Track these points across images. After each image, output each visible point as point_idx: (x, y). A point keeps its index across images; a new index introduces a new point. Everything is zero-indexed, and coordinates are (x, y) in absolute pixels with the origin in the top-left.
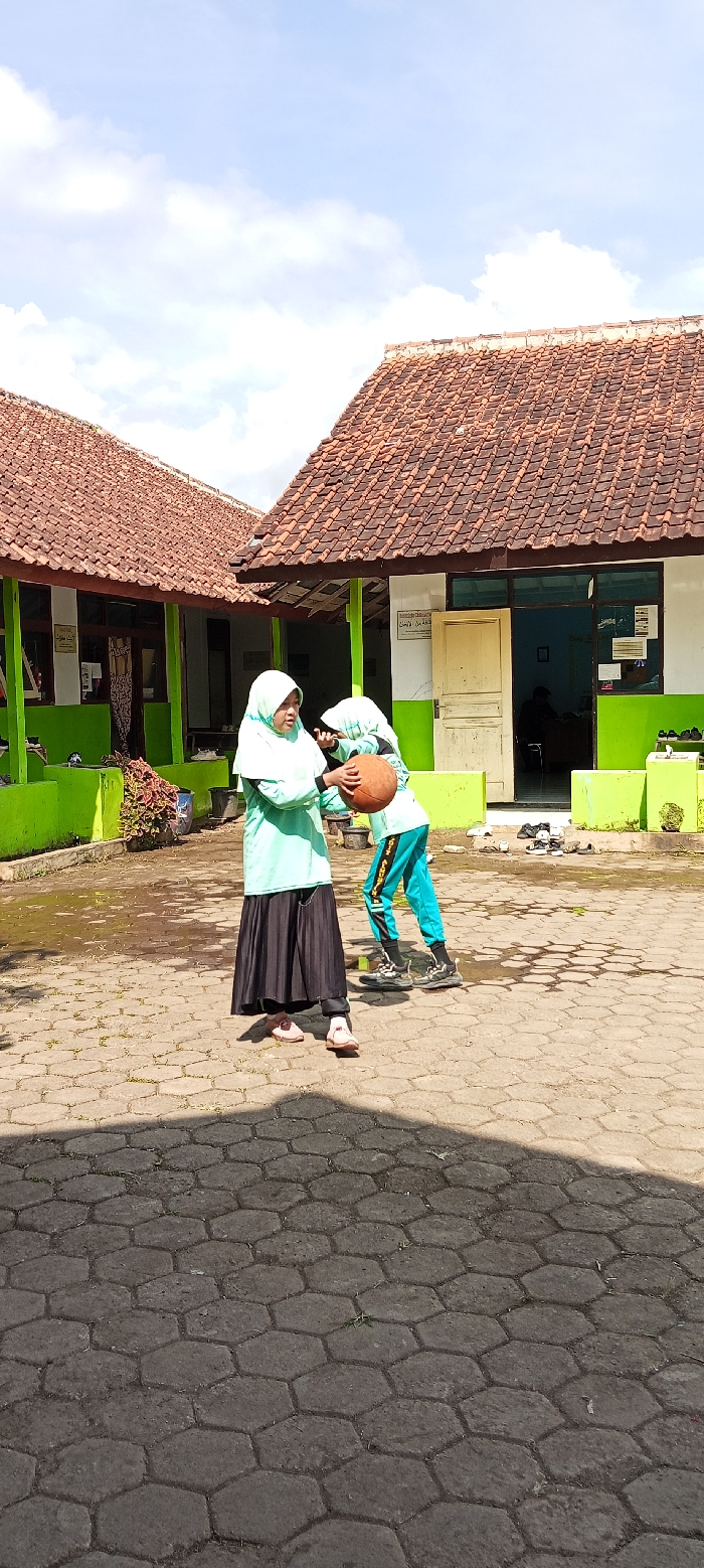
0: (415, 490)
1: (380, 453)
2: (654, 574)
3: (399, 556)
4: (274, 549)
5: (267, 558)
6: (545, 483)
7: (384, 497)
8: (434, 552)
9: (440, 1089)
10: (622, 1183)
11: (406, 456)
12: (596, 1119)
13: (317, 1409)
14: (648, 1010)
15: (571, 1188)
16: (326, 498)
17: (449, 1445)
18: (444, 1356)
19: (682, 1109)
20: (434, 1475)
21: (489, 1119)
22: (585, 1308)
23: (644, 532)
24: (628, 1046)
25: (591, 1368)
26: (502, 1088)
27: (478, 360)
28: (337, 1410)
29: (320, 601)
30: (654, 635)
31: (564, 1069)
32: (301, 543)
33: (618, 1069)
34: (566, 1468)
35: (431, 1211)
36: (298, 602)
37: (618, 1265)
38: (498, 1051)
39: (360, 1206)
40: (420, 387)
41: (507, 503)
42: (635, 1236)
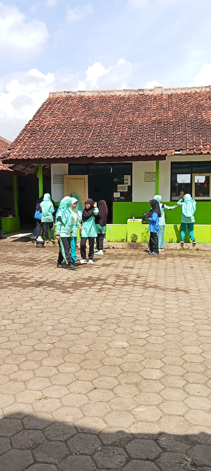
0: (59, 137)
1: (48, 125)
2: (130, 166)
3: (54, 157)
4: (14, 154)
5: (12, 156)
6: (98, 137)
7: (49, 139)
8: (65, 157)
9: (67, 323)
10: (122, 350)
11: (56, 127)
12: (114, 330)
13: (30, 428)
14: (129, 296)
15: (107, 352)
16: (31, 138)
17: (72, 436)
18: (70, 408)
19: (139, 326)
20: (67, 447)
21: (82, 331)
22: (112, 390)
23: (127, 153)
24: (123, 307)
25: (114, 409)
26: (86, 322)
27: (78, 98)
28: (37, 428)
29: (29, 171)
30: (129, 184)
31: (104, 315)
32: (23, 152)
33: (120, 314)
34: (108, 441)
35: (65, 362)
36: (22, 170)
37: (121, 375)
38: (85, 310)
39: (43, 361)
40: (60, 106)
41: (87, 143)
42: (126, 367)
